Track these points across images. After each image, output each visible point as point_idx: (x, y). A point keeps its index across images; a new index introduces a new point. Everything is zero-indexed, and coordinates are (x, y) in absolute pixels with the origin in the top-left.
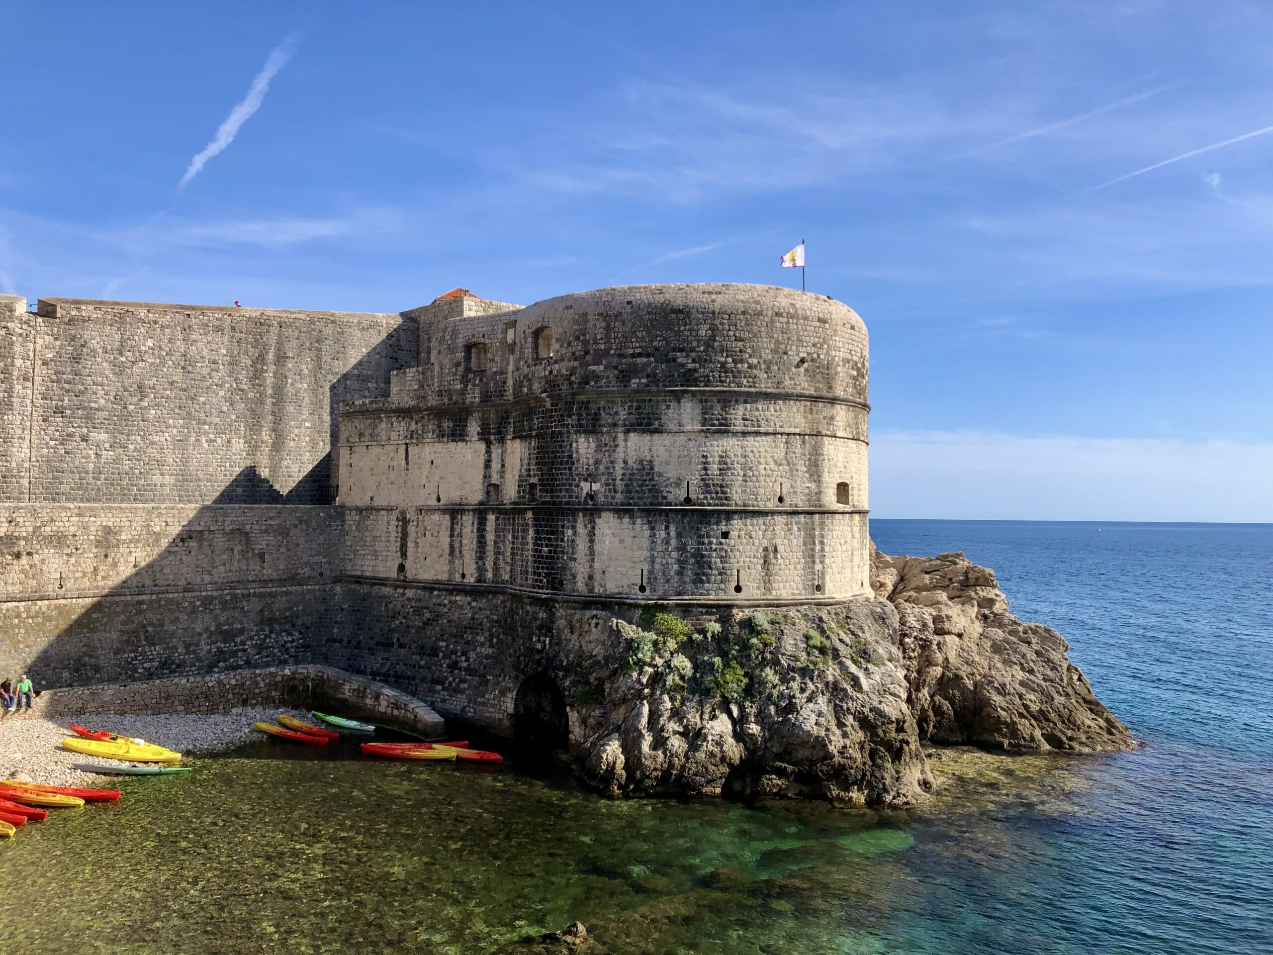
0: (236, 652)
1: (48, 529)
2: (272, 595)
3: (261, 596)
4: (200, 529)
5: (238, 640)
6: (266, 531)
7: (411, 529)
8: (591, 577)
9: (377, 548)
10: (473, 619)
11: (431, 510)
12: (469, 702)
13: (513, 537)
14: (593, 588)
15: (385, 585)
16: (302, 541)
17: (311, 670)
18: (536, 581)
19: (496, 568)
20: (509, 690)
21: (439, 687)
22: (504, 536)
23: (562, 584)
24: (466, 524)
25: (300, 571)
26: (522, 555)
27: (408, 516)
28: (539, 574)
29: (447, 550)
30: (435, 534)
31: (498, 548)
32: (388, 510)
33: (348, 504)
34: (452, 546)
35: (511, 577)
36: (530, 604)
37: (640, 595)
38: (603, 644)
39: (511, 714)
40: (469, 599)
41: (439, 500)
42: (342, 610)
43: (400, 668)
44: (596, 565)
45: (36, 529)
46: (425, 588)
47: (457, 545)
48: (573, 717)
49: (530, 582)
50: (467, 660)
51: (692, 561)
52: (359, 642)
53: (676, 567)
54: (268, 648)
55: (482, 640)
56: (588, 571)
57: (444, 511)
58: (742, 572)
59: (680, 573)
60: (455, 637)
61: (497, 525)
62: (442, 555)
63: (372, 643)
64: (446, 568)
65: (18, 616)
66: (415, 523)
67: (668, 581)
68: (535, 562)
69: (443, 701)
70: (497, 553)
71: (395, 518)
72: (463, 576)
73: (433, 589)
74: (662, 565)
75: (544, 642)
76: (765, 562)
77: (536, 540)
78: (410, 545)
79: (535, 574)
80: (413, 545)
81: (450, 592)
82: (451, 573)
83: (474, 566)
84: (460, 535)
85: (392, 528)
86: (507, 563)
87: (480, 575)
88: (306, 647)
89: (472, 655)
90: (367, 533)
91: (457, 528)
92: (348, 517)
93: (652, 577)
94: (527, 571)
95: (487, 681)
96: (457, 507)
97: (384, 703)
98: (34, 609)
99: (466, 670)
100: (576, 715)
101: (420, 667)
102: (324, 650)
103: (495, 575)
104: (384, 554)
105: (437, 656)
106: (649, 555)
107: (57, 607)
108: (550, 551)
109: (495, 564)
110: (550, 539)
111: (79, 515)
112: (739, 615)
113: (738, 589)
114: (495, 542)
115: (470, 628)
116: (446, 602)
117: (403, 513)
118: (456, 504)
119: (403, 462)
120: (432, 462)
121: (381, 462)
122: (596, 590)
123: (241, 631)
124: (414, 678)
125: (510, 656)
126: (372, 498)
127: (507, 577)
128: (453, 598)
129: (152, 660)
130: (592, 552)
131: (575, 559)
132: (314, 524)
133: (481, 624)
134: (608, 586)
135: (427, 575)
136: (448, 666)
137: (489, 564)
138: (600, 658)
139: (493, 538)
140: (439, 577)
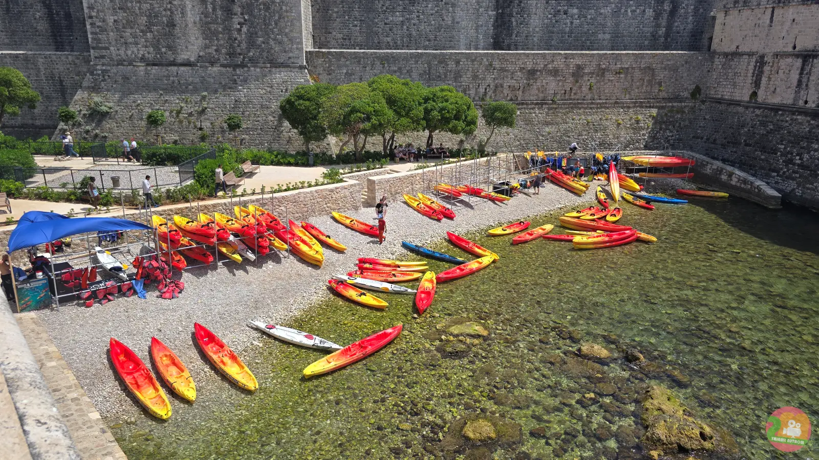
4: (627, 66)
7: (767, 68)
9: (736, 80)
10: (810, 132)
11: (785, 55)
12: (798, 186)
15: (739, 105)
16: (685, 75)
21: (774, 174)
24: (816, 65)
27: (765, 59)
29: (795, 82)
30: (787, 71)
32: (749, 55)
33: (718, 51)
34: (800, 82)
40: (809, 118)
41: (794, 47)
42: (705, 119)
43: (744, 158)
45: (545, 65)
46: (771, 109)
47: (804, 80)
50: (801, 159)
52: (715, 140)
55: (816, 147)
57: (797, 56)
60: (792, 143)
62: (789, 87)
63: (725, 141)
64: (792, 96)
66: (771, 64)
69: (777, 183)
71: (754, 60)
72: (806, 102)
73: (778, 110)
78: (764, 80)
80: (767, 79)
81: (793, 113)
82: (796, 99)
84: (809, 74)
85: (751, 67)
89: (806, 156)
90: (730, 71)
91: (807, 68)
92: (716, 60)
96: (810, 53)
97: (735, 179)
98: (542, 109)
99: (798, 165)
101: (761, 159)
102: (691, 142)
104: (742, 84)
105: (776, 154)
107: (552, 108)
111: (566, 58)
115: (807, 138)
116: (788, 119)
117: (762, 57)
118: (809, 51)
119: (768, 22)
120: (794, 20)
121: (750, 21)
124: (755, 166)
126: (738, 47)
128: (795, 117)
132: (694, 64)
135: (776, 100)
136: (784, 161)
140: (785, 102)
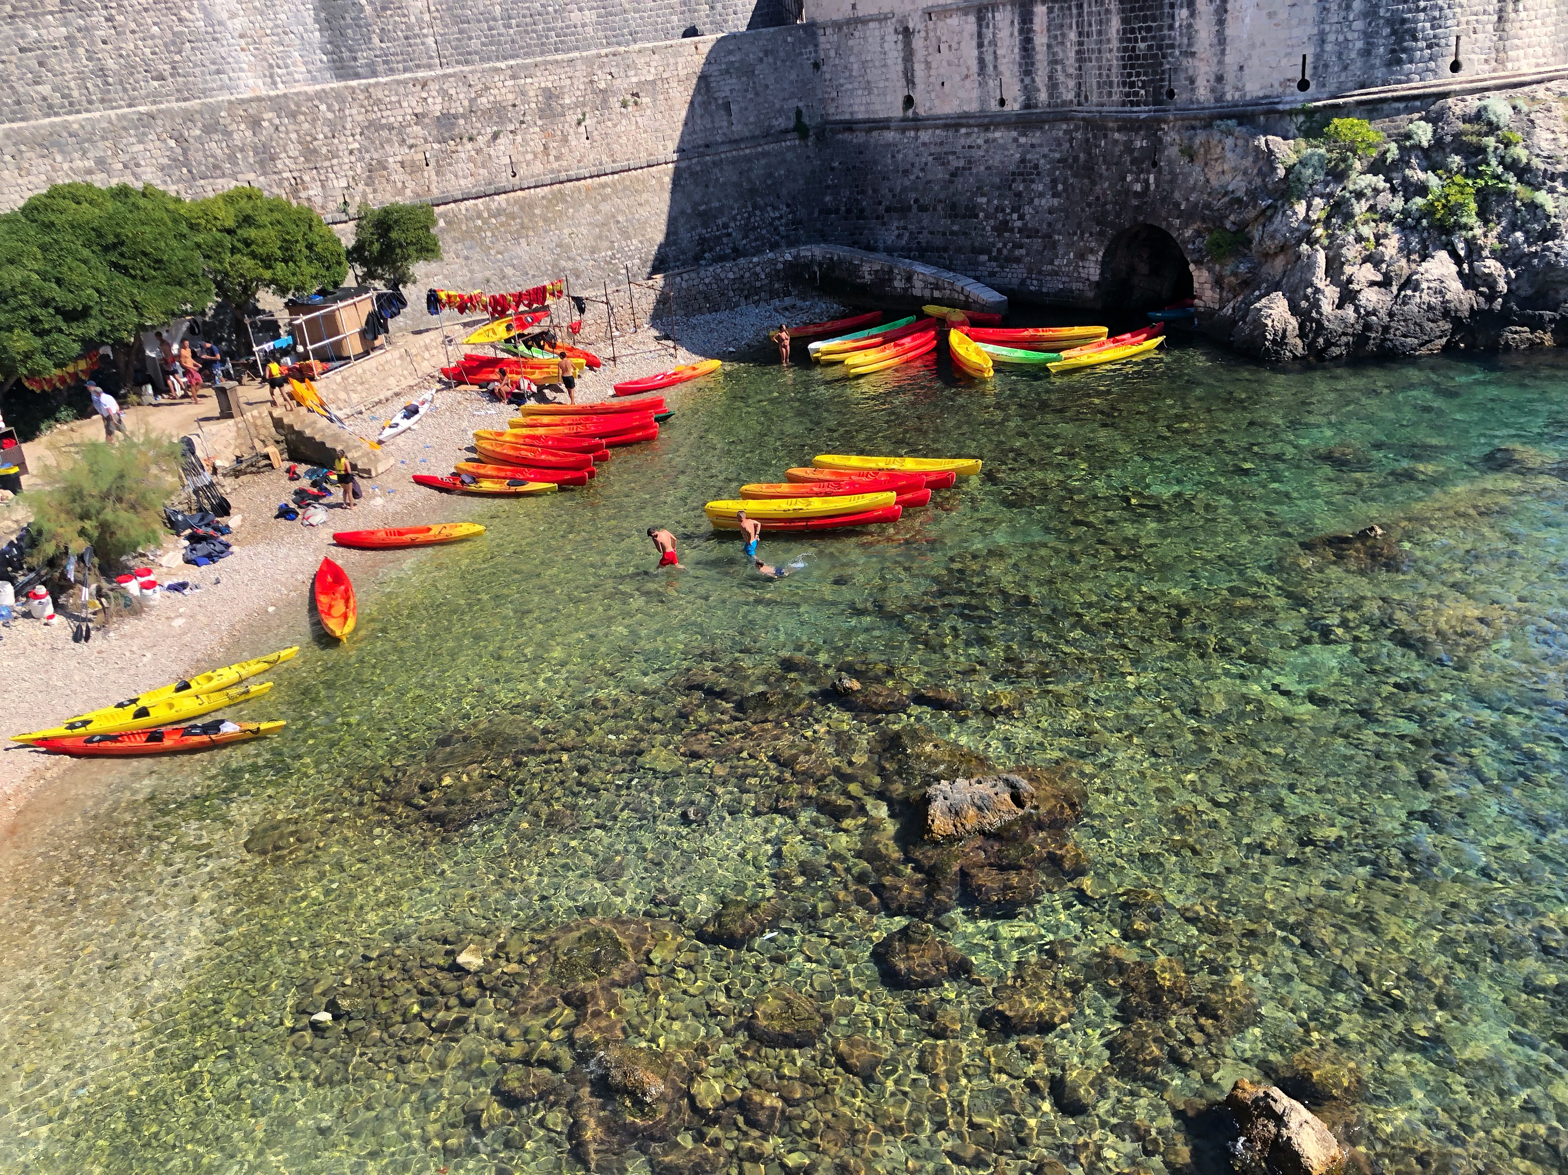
0: (719, 238)
1: (484, 100)
2: (748, 159)
3: (734, 162)
4: (650, 78)
5: (720, 222)
6: (727, 72)
7: (918, 43)
8: (1220, 79)
9: (869, 77)
10: (1023, 161)
11: (944, 11)
12: (1030, 271)
13: (1080, 34)
14: (1224, 94)
15: (888, 129)
16: (771, 80)
17: (815, 251)
18: (1128, 95)
19: (1053, 85)
20: (1092, 251)
21: (984, 258)
22: (1063, 35)
23: (1171, 94)
24: (1000, 25)
25: (775, 122)
26: (1099, 59)
27: (911, 26)
28: (1132, 85)
29: (975, 67)
30: (955, 45)
31: (1054, 54)
32: (879, 20)
33: (820, 20)
34: (981, 61)
35: (1078, 95)
36: (1119, 130)
37: (1301, 96)
38: (1245, 173)
39: (1097, 284)
40: (1014, 134)
42: (832, 169)
43: (924, 238)
44: (1228, 59)
45: (472, 101)
46: (946, 127)
47: (989, 58)
48: (1201, 277)
49: (1115, 98)
50: (1022, 217)
51: (1386, 31)
52: (862, 211)
53: (1359, 44)
54: (754, 229)
55: (1041, 188)
56: (1215, 69)
57: (965, 10)
58: (1463, 39)
59: (1366, 53)
60: (999, 188)
61: (1050, 21)
62: (967, 77)
63: (881, 208)
64: (975, 93)
65: (479, 216)
66: (923, 34)
67: (1345, 68)
68: (1124, 67)
69: (992, 274)
70: (1054, 62)
71: (891, 30)
72: (1002, 102)
73: (957, 126)
74: (1337, 43)
75: (1147, 181)
76: (1500, 18)
77: (1125, 31)
78: (919, 69)
79: (1124, 84)
80: (923, 66)
81: (986, 128)
82: (982, 101)
83: (1018, 86)
84: (993, 43)
85: (889, 45)
86: (1069, 76)
87: (1028, 98)
88: (797, 223)
89: (1028, 210)
90: (852, 59)
91: (988, 34)
92: (822, 39)
93: (1321, 66)
94: (1111, 84)
95: (1054, 245)
96: (985, 2)
97: (918, 284)
98: (494, 206)
99: (1020, 231)
100: (1206, 274)
101: (953, 233)
102: (819, 225)
103: (1051, 96)
104: (881, 84)
105: (976, 216)
106: (1315, 31)
107: (516, 202)
108: (1150, 47)
109: (1050, 78)
110: (1149, 29)
111: (514, 77)
112: (1456, 106)
113: (1455, 67)
114: (1049, 46)
115: (1021, 174)
116: (980, 141)
117: (903, 20)
122: (1229, 97)
123: (720, 210)
124: (945, 249)
125: (1089, 205)
126: (854, 6)
127: (1070, 96)
128: (990, 135)
129: (631, 258)
130: (1221, 40)
131: (1193, 54)
132: (782, 54)
133: (1036, 166)
134: (1248, 87)
135: (949, 107)
136: (994, 229)
137: (1041, 79)
138: (1240, 193)
139: (1045, 40)
140: (966, 108)
